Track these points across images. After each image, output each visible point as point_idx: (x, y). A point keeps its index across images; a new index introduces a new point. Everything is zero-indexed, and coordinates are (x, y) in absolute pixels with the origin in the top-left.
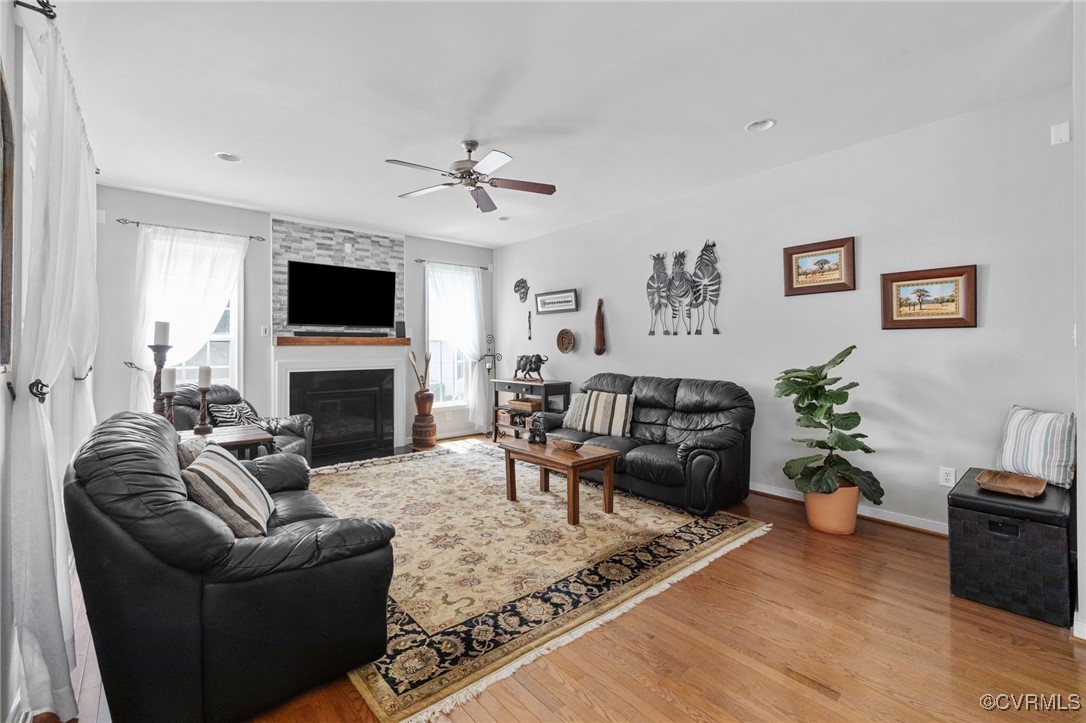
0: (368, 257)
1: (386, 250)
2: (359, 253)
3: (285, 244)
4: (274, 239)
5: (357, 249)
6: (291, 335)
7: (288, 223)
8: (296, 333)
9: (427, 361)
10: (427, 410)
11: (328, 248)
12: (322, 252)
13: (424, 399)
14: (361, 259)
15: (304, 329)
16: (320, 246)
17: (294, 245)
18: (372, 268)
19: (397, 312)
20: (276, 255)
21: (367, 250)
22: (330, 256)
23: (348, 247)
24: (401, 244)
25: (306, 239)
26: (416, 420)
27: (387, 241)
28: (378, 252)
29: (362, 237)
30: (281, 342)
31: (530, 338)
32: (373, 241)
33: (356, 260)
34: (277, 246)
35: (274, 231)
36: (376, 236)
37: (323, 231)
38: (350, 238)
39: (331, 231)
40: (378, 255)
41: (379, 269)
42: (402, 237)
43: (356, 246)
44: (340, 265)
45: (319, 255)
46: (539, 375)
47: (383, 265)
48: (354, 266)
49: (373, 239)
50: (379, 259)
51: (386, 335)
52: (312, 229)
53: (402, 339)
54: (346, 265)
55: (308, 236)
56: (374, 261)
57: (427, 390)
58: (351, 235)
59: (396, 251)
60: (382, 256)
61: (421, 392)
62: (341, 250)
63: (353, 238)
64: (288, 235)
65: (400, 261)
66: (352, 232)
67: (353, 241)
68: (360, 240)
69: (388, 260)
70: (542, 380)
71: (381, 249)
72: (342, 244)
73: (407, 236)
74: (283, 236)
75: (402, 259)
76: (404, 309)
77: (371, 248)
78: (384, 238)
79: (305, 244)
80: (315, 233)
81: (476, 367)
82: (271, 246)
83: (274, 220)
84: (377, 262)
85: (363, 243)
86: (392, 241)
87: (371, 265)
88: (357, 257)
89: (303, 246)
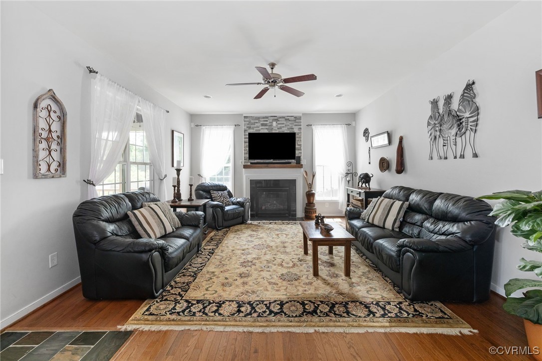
0: (283, 127)
1: (292, 122)
2: (279, 125)
3: (248, 126)
4: (245, 124)
5: (278, 124)
6: (249, 164)
7: (249, 117)
8: (251, 163)
9: (314, 176)
10: (312, 201)
11: (266, 125)
12: (263, 127)
13: (310, 195)
14: (280, 128)
15: (256, 161)
16: (262, 125)
17: (252, 126)
18: (286, 132)
19: (297, 152)
20: (245, 131)
21: (283, 124)
22: (267, 129)
23: (274, 124)
24: (300, 118)
25: (257, 123)
26: (306, 206)
27: (293, 118)
28: (288, 124)
29: (280, 118)
30: (245, 167)
31: (370, 163)
32: (286, 119)
33: (278, 129)
34: (246, 127)
35: (245, 121)
36: (288, 116)
37: (264, 118)
38: (275, 119)
39: (267, 117)
40: (289, 125)
41: (289, 132)
42: (301, 115)
43: (278, 122)
44: (271, 132)
45: (262, 129)
46: (369, 185)
47: (291, 130)
48: (277, 132)
49: (286, 118)
50: (289, 127)
51: (290, 163)
52: (259, 118)
53: (299, 165)
54: (274, 132)
55: (257, 121)
56: (286, 128)
57: (312, 191)
58: (276, 118)
59: (297, 122)
60: (290, 125)
61: (309, 191)
62: (271, 125)
63: (276, 119)
64: (250, 122)
65: (299, 127)
66: (276, 116)
67: (277, 120)
68: (280, 119)
69: (294, 127)
70: (370, 189)
71: (290, 122)
72: (272, 122)
73: (303, 114)
74: (248, 123)
75: (301, 125)
76: (302, 150)
77: (285, 122)
78: (291, 116)
79: (256, 125)
80: (260, 119)
81: (344, 179)
82: (243, 127)
83: (244, 117)
84: (288, 129)
85: (281, 121)
86: (295, 117)
87: (285, 130)
88: (279, 127)
89: (255, 126)
